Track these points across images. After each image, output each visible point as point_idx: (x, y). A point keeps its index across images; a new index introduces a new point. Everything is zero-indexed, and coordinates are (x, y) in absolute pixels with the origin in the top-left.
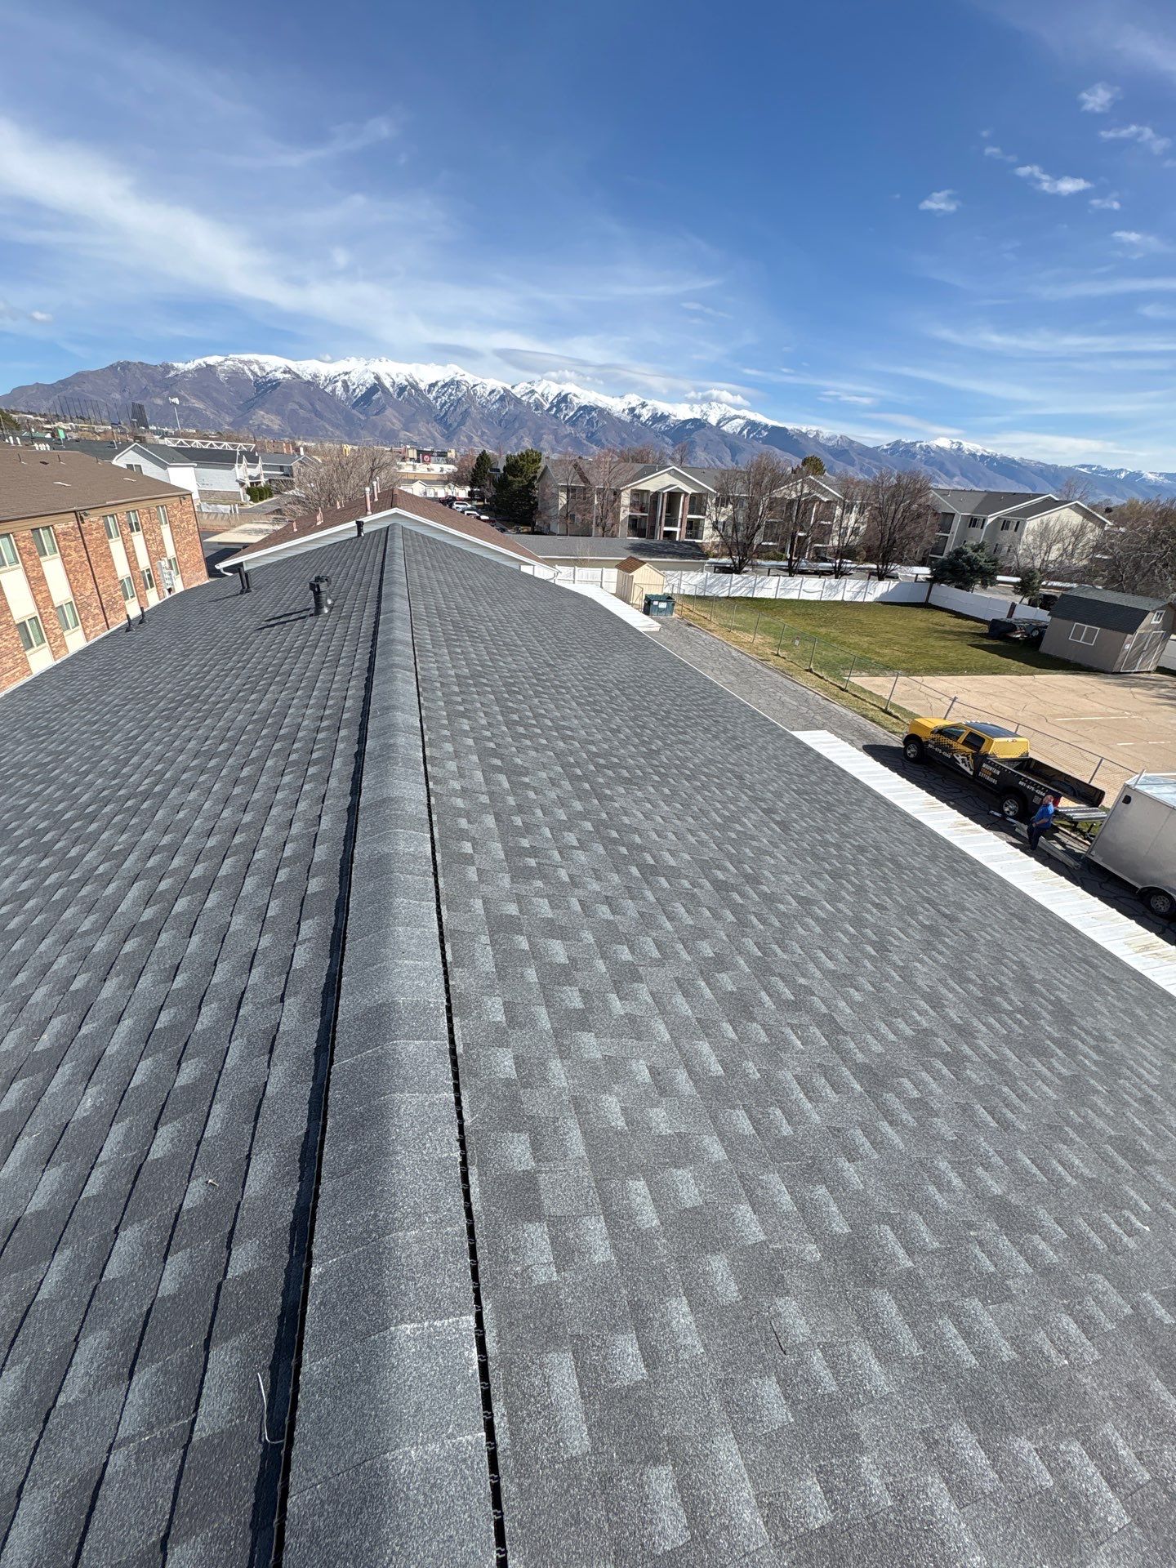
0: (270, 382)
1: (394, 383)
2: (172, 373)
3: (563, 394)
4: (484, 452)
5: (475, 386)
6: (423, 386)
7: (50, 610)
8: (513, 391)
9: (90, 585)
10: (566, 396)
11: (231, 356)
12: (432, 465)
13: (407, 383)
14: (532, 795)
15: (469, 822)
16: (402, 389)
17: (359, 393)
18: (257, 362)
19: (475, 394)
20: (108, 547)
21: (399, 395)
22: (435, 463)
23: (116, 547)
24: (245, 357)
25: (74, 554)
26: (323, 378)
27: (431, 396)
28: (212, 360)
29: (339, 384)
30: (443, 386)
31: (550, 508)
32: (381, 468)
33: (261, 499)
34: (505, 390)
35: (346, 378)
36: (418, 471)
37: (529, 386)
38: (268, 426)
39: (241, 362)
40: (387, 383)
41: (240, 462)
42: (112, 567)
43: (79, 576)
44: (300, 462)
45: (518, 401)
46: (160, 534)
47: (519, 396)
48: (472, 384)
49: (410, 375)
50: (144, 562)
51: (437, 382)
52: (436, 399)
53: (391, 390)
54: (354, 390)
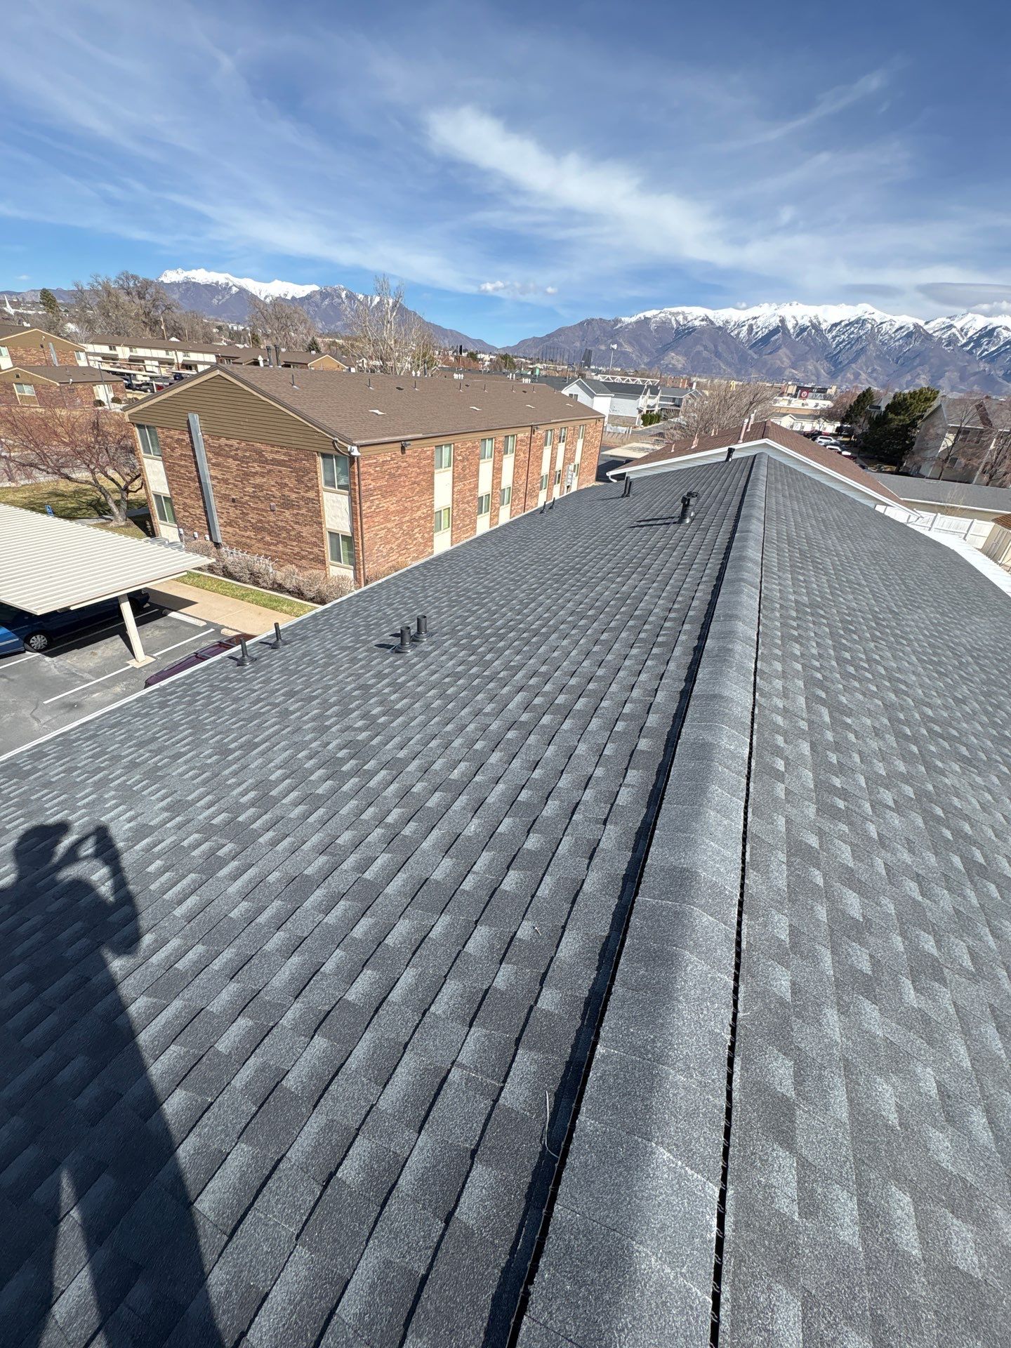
0: (688, 328)
1: (797, 324)
2: (619, 325)
3: (989, 328)
4: (870, 388)
5: (882, 323)
6: (824, 326)
7: (498, 491)
8: (926, 327)
9: (524, 477)
10: (994, 329)
11: (665, 309)
12: (808, 401)
13: (809, 324)
14: (852, 737)
15: (785, 741)
16: (803, 329)
17: (760, 335)
18: (683, 313)
19: (879, 332)
20: (542, 452)
21: (798, 335)
22: (812, 398)
23: (547, 452)
24: (674, 310)
25: (522, 455)
26: (732, 324)
27: (829, 336)
28: (649, 314)
29: (745, 328)
30: (846, 325)
31: (927, 449)
32: (760, 402)
33: (650, 424)
34: (916, 326)
35: (753, 322)
36: (791, 406)
37: (949, 320)
38: (674, 365)
39: (671, 313)
40: (790, 325)
41: (645, 394)
42: (540, 466)
43: (520, 471)
44: (690, 395)
45: (928, 337)
46: (576, 446)
47: (931, 332)
48: (879, 322)
49: (816, 317)
50: (559, 466)
51: (841, 322)
52: (834, 338)
53: (792, 331)
54: (757, 333)
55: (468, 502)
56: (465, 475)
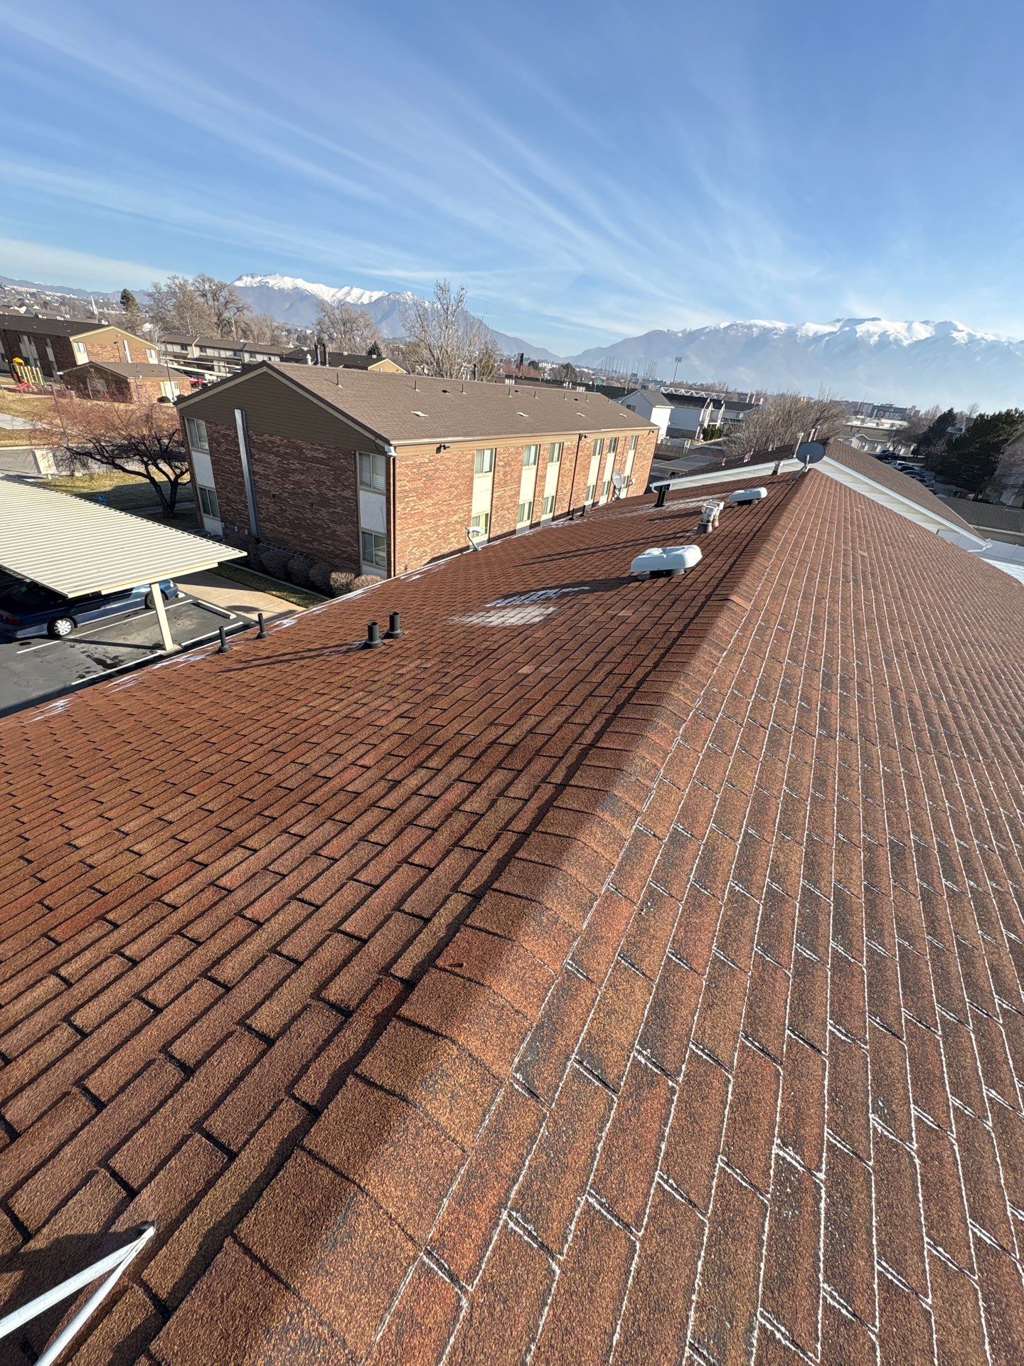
4: (953, 409)
6: (906, 344)
7: (540, 499)
12: (883, 420)
20: (590, 462)
22: (889, 418)
23: (595, 461)
25: (568, 464)
33: (711, 439)
36: (865, 425)
41: (707, 407)
42: (587, 476)
46: (626, 457)
50: (607, 476)
55: (508, 509)
56: (506, 481)
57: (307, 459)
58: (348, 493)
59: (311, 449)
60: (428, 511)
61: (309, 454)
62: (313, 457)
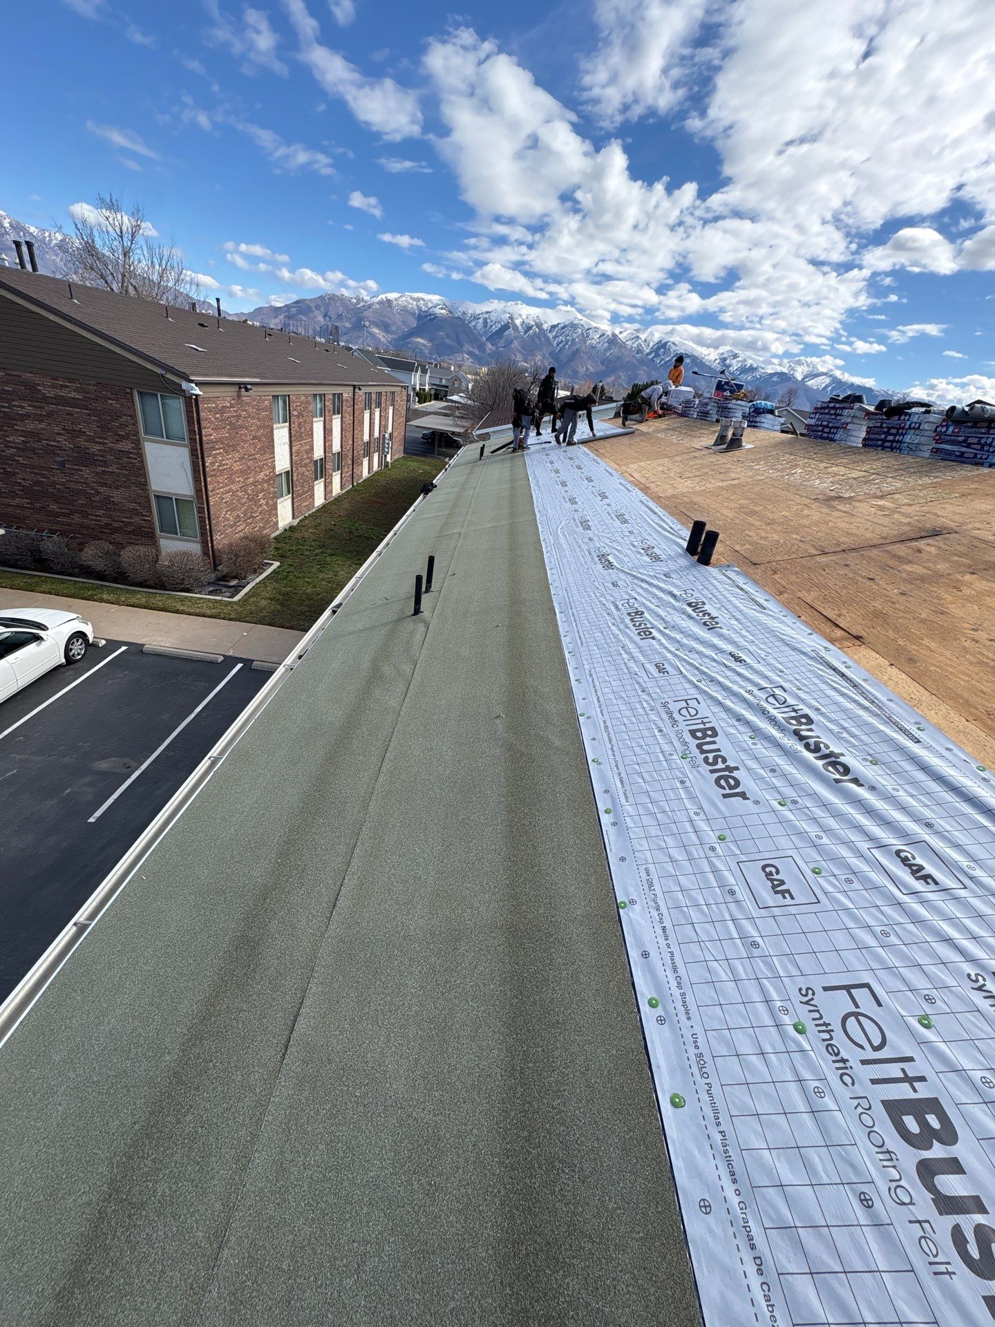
0: (430, 315)
1: (523, 322)
2: (362, 304)
3: (663, 342)
5: (588, 329)
6: (545, 327)
8: (620, 336)
13: (533, 324)
16: (529, 328)
17: (494, 329)
19: (588, 336)
21: (526, 332)
27: (551, 336)
29: (481, 320)
30: (563, 328)
34: (614, 335)
35: (487, 316)
39: (412, 298)
40: (518, 322)
45: (623, 345)
47: (624, 341)
49: (538, 317)
51: (558, 324)
52: (555, 337)
53: (520, 328)
54: (491, 326)
55: (306, 466)
56: (301, 434)
57: (45, 399)
58: (125, 446)
59: (53, 386)
60: (237, 467)
61: (50, 393)
62: (56, 397)
